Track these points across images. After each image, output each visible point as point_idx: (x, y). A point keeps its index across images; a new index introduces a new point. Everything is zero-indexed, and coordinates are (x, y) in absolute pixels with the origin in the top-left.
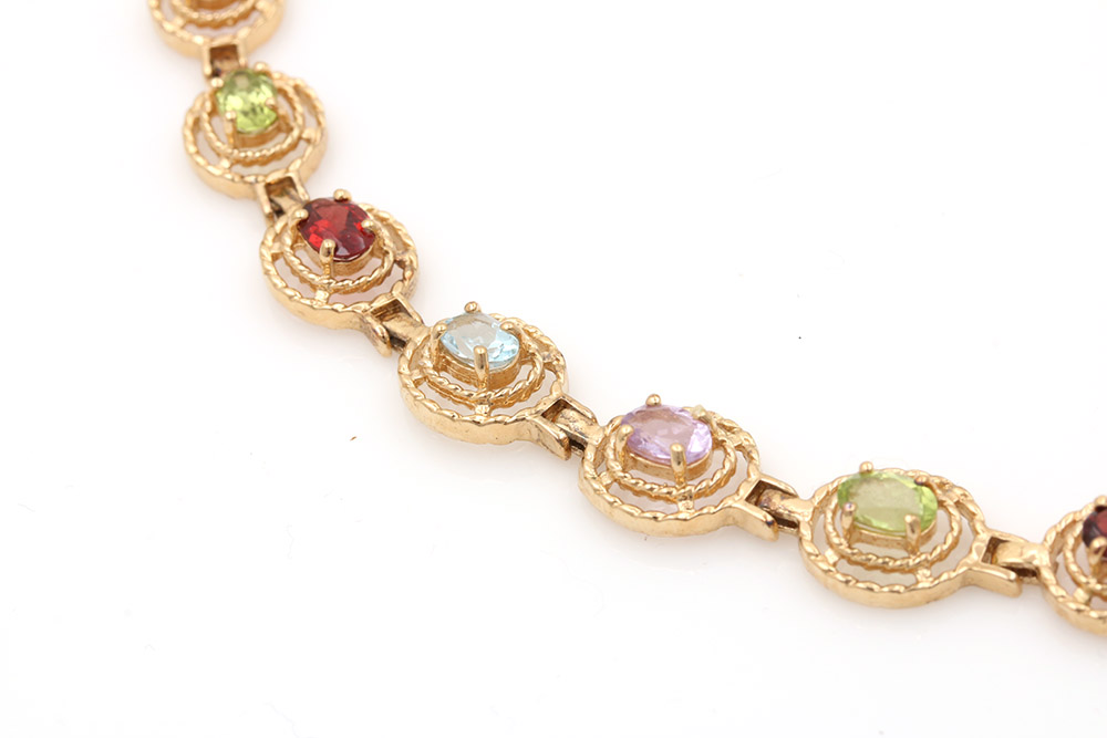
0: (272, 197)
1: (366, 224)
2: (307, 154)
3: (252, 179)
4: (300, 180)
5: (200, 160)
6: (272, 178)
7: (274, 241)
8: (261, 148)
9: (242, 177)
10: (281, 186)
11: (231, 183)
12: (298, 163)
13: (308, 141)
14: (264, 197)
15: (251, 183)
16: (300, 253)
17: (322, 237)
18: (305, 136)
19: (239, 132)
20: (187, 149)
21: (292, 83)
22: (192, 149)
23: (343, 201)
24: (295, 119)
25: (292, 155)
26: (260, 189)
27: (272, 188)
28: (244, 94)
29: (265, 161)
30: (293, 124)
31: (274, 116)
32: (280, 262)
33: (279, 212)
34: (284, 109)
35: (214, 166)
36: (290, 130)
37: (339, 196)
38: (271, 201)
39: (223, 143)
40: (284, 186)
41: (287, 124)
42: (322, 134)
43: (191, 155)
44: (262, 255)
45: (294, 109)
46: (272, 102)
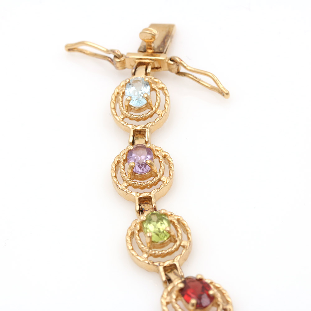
0: (167, 273)
1: (211, 292)
2: (183, 253)
3: (157, 264)
4: (180, 266)
5: (133, 252)
6: (167, 264)
7: (167, 295)
8: (162, 249)
9: (153, 263)
10: (170, 268)
11: (148, 265)
12: (179, 257)
13: (184, 247)
14: (163, 274)
15: (157, 266)
16: (180, 302)
17: (190, 297)
18: (182, 244)
19: (153, 242)
20: (128, 247)
21: (176, 218)
22: (130, 248)
23: (200, 280)
24: (178, 236)
25: (176, 253)
26: (161, 269)
27: (167, 268)
28: (155, 223)
29: (163, 256)
30: (177, 239)
31: (168, 235)
32: (170, 306)
33: (169, 280)
34: (173, 232)
35: (140, 256)
36: (176, 241)
37: (199, 277)
38: (166, 275)
39: (145, 246)
40: (172, 268)
41: (174, 239)
42: (190, 244)
43: (129, 250)
44: (162, 302)
45: (178, 231)
46: (168, 229)
